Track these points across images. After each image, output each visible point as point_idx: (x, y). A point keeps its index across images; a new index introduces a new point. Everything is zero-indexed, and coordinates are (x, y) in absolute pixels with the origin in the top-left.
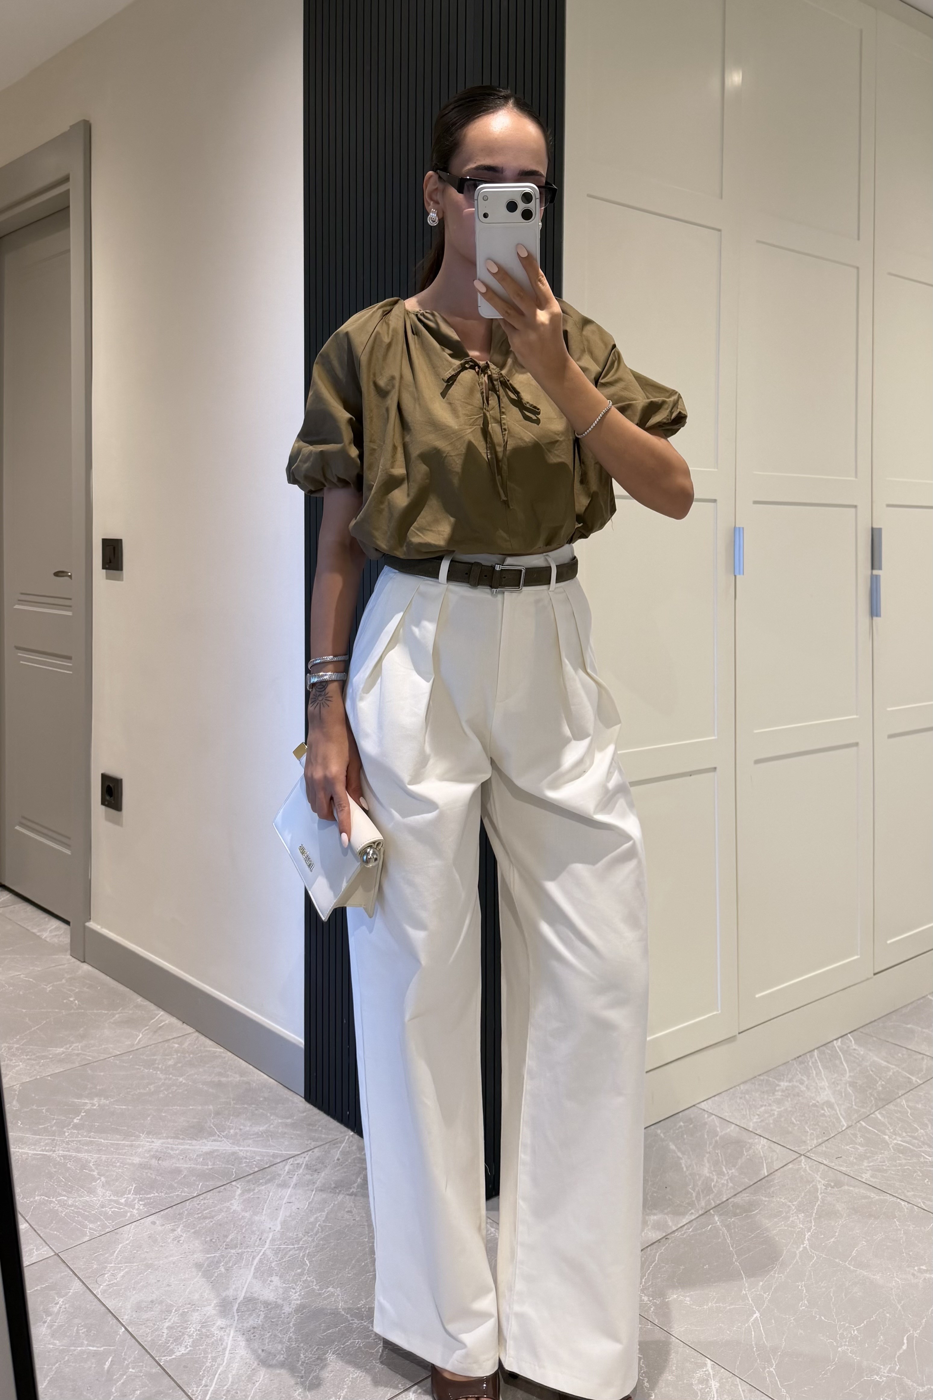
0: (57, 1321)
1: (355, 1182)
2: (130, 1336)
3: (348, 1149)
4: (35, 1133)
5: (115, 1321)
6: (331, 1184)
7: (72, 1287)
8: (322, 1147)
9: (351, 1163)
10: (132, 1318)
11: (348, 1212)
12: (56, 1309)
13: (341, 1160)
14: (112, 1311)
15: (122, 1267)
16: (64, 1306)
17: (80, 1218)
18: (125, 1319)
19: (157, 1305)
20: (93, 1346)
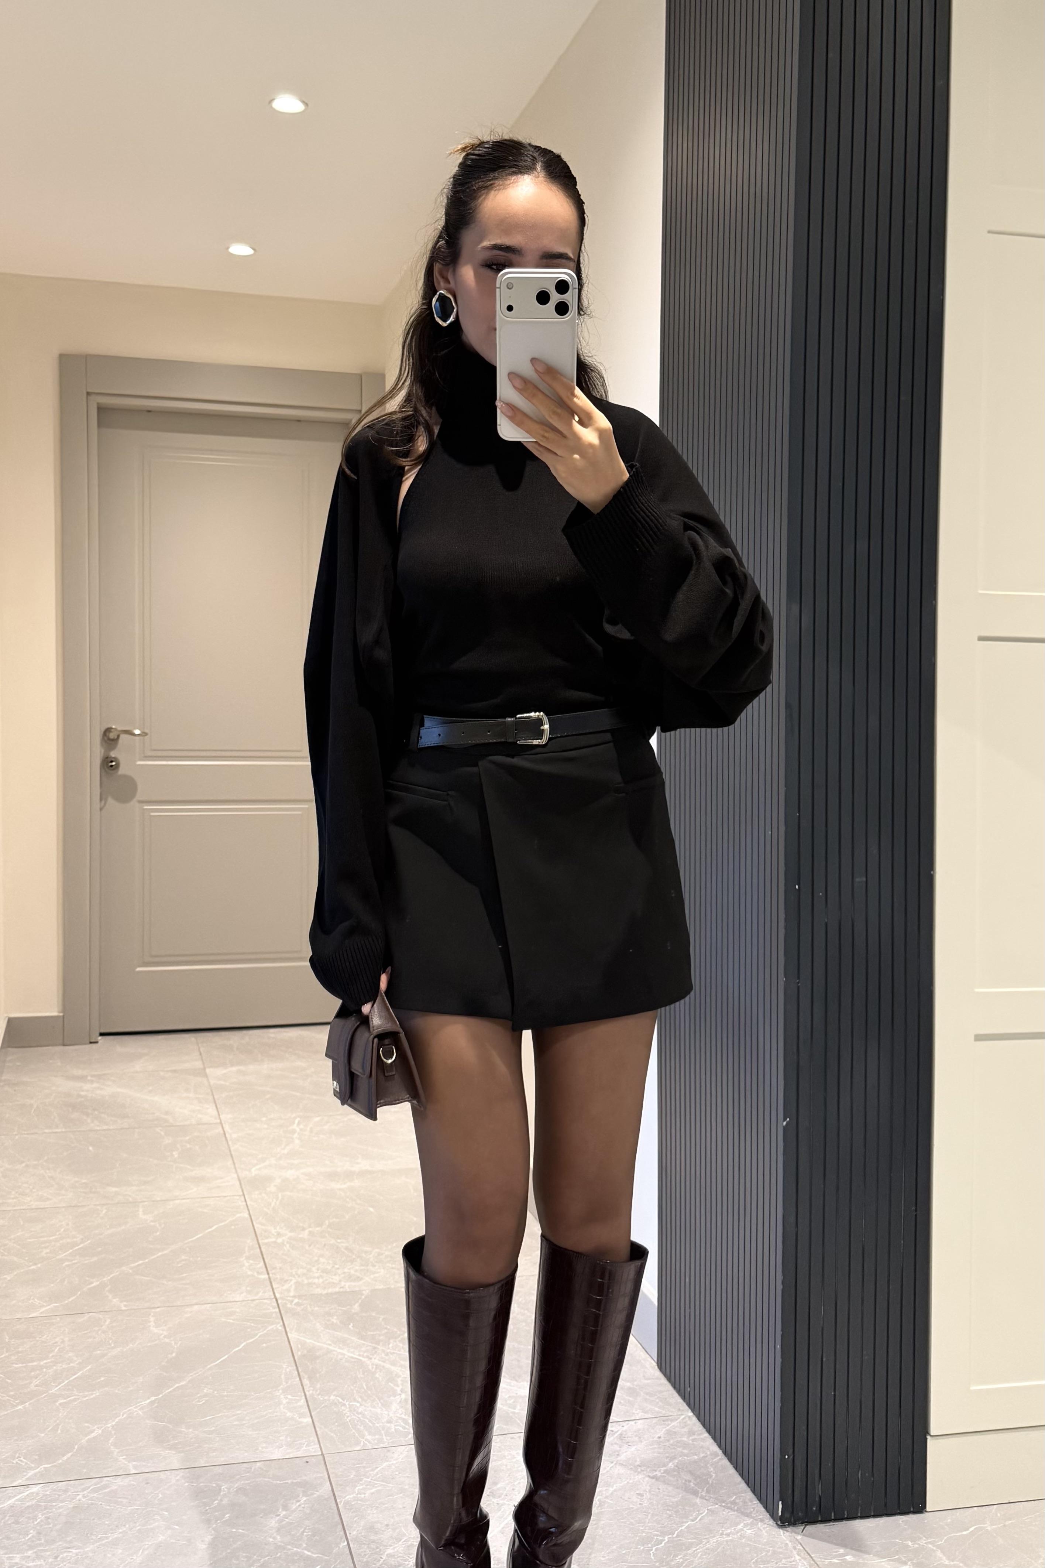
0: (290, 1518)
1: (664, 1466)
2: (348, 1552)
3: (677, 1429)
4: (362, 1338)
5: (342, 1533)
6: (636, 1461)
7: (320, 1489)
8: (649, 1420)
9: (672, 1445)
10: (360, 1535)
11: (638, 1494)
12: (294, 1507)
13: (662, 1439)
14: (344, 1523)
15: (376, 1484)
16: (303, 1506)
17: (362, 1428)
18: (352, 1534)
19: (390, 1530)
20: (309, 1551)
